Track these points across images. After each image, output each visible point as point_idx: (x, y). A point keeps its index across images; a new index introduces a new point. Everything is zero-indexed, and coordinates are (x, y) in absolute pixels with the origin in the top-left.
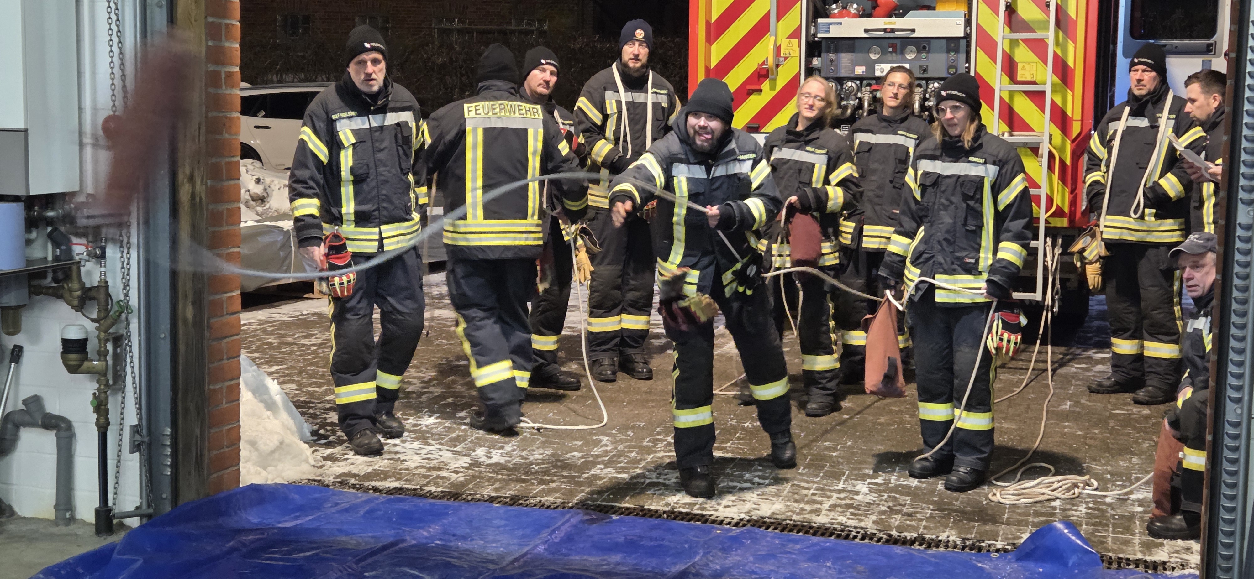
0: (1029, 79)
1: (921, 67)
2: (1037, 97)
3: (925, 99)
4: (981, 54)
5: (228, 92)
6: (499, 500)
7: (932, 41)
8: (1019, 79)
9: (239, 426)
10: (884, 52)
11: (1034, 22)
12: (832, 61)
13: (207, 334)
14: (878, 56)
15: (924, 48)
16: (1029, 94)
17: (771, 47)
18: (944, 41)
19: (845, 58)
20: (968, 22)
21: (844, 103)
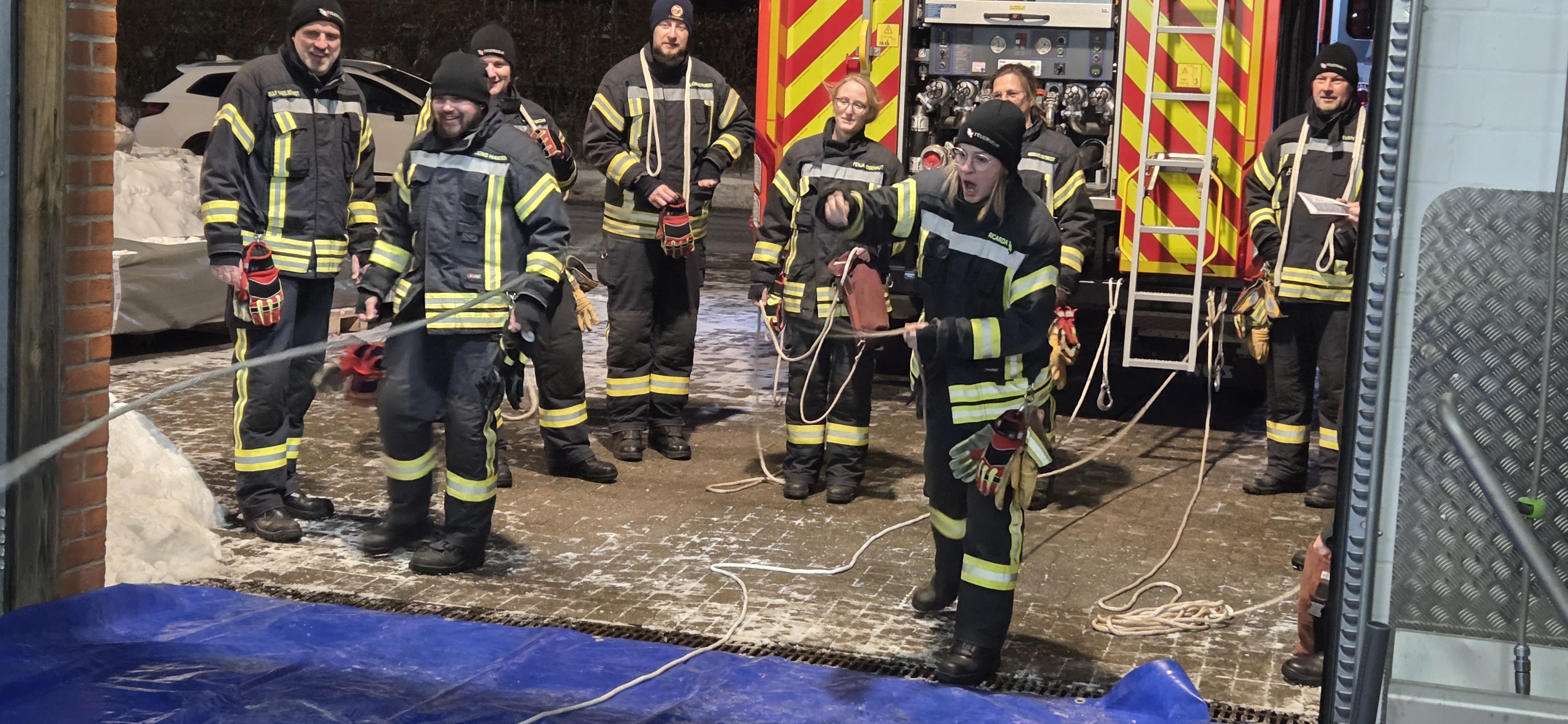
0: (1191, 85)
1: (1056, 65)
2: (1199, 108)
3: (1060, 107)
4: (1131, 50)
5: (98, 70)
6: (454, 612)
7: (1072, 32)
8: (1179, 85)
9: (105, 508)
10: (1009, 44)
11: (1200, 12)
12: (943, 54)
13: (61, 387)
14: (1002, 49)
15: (1061, 41)
16: (1189, 104)
17: (864, 33)
18: (1087, 32)
19: (960, 51)
20: (1117, 10)
21: (957, 108)
